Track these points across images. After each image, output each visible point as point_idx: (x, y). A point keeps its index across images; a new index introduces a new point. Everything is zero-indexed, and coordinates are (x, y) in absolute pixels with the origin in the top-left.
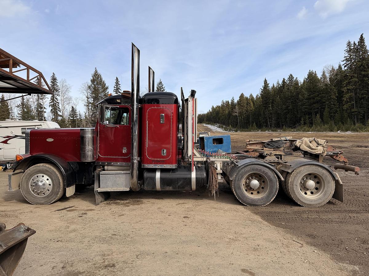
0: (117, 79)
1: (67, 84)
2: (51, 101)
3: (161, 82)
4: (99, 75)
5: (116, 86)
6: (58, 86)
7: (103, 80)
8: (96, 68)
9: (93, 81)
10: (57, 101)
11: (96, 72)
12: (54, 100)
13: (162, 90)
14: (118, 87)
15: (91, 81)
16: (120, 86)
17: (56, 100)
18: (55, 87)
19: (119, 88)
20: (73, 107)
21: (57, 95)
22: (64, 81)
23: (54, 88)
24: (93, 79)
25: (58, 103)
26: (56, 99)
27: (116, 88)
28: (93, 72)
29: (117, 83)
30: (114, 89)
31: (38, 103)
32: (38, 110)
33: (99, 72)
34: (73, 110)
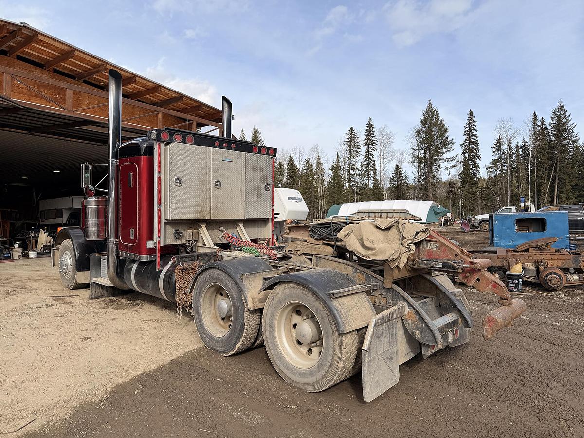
0: (471, 112)
1: (388, 131)
2: (365, 159)
3: (562, 107)
4: (435, 110)
5: (468, 126)
6: (375, 137)
7: (440, 118)
8: (429, 101)
9: (424, 122)
10: (372, 159)
11: (430, 106)
12: (368, 157)
13: (564, 120)
14: (472, 126)
15: (422, 122)
16: (476, 124)
17: (371, 157)
18: (371, 138)
19: (473, 128)
20: (397, 166)
21: (373, 150)
22: (385, 128)
23: (370, 140)
24: (425, 118)
25: (374, 161)
26: (372, 155)
27: (468, 129)
28: (424, 108)
29: (470, 120)
30: (464, 130)
31: (350, 163)
32: (349, 172)
33: (435, 106)
34: (398, 170)
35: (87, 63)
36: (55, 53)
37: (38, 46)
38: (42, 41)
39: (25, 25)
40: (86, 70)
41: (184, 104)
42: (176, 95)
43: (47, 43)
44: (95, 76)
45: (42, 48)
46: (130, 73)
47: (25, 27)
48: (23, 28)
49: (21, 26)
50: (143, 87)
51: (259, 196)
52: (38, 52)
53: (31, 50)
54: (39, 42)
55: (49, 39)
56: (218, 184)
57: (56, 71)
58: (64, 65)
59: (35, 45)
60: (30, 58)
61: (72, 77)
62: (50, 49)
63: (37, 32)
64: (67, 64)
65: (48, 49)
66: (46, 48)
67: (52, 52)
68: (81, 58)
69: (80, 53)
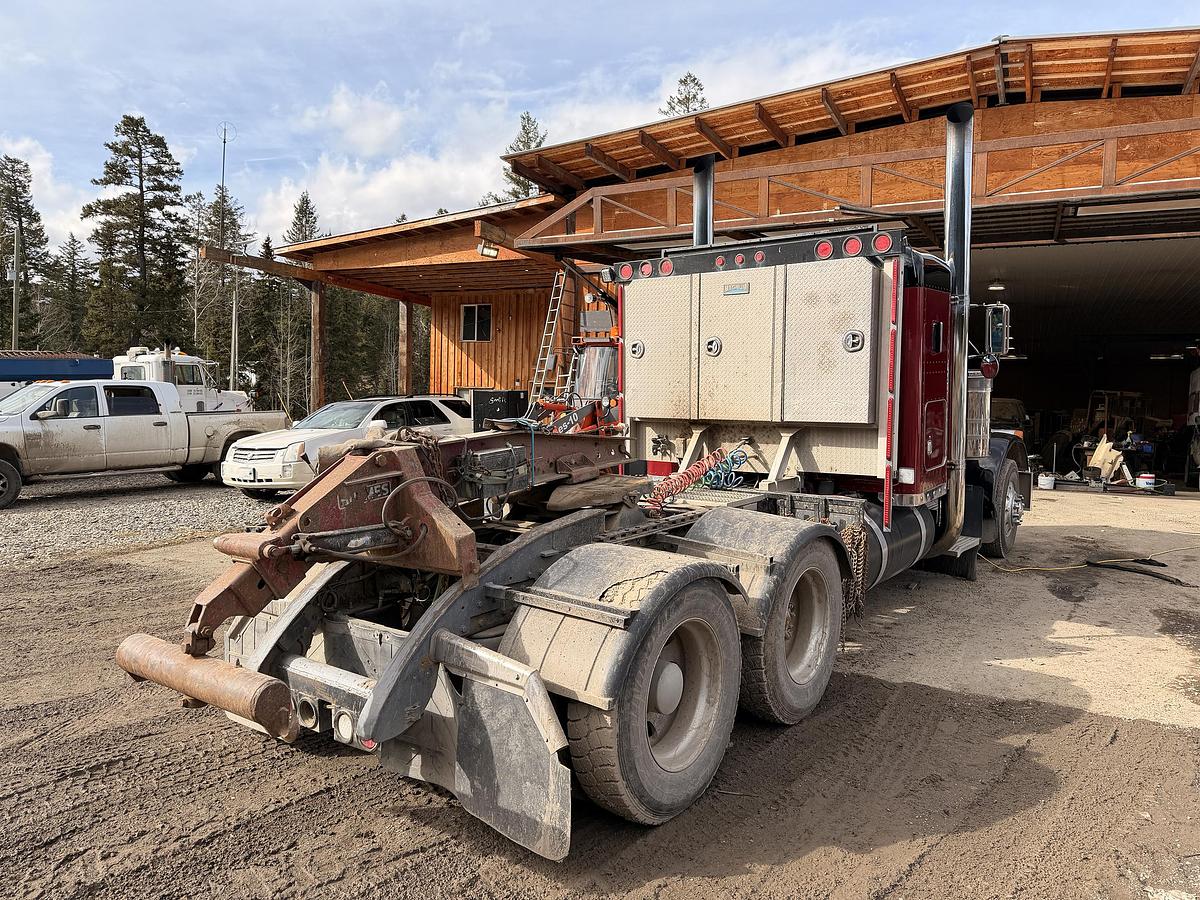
36: (1094, 60)
37: (1057, 62)
43: (1065, 51)
45: (1063, 62)
47: (1005, 42)
48: (1002, 46)
49: (996, 46)
51: (826, 365)
52: (1072, 72)
53: (1055, 75)
54: (1050, 55)
55: (1057, 43)
56: (714, 348)
57: (1129, 92)
58: (1139, 74)
59: (1050, 63)
60: (1073, 88)
61: (1175, 90)
62: (1083, 58)
63: (1029, 42)
64: (1139, 69)
65: (1076, 58)
66: (1071, 58)
67: (1088, 61)
68: (1150, 47)
69: (1134, 39)
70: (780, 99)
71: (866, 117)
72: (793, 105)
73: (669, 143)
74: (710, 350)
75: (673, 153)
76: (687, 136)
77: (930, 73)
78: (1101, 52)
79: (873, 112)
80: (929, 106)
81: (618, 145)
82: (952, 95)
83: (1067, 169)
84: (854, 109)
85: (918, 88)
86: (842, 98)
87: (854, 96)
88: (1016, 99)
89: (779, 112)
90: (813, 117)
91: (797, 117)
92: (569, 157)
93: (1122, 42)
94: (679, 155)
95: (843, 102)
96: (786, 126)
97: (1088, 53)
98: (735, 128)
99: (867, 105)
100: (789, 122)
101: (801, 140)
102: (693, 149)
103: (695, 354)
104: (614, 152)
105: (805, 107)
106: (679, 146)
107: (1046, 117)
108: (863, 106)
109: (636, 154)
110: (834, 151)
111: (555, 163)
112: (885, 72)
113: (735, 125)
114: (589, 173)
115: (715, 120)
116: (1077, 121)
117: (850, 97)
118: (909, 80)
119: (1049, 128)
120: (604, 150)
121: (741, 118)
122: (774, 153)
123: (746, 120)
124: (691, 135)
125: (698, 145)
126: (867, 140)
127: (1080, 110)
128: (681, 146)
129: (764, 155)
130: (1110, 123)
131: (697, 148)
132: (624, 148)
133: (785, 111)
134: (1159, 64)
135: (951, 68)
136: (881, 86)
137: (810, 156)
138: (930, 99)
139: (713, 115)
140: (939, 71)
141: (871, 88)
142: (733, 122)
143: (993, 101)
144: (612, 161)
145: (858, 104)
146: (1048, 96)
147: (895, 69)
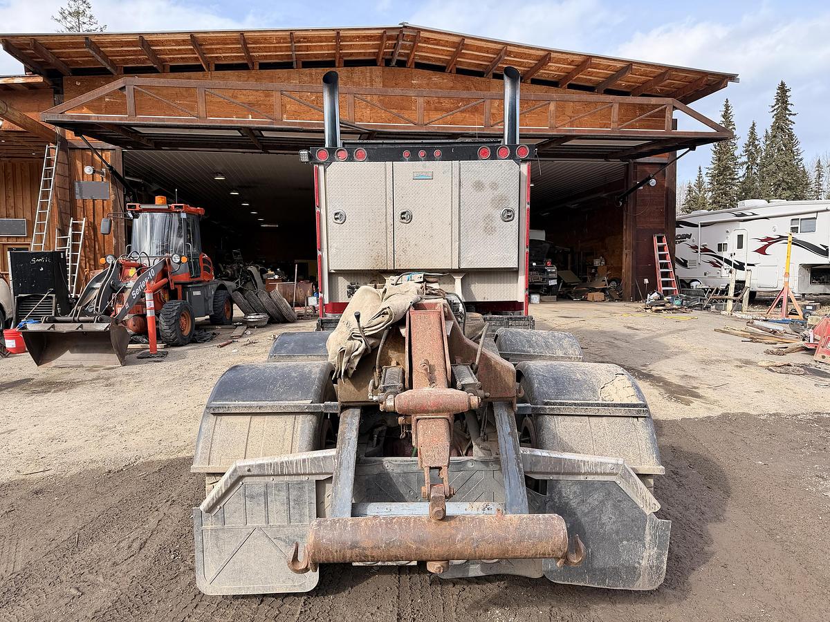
35: (487, 50)
36: (448, 49)
37: (429, 46)
38: (428, 38)
39: (405, 25)
40: (491, 60)
41: (641, 75)
42: (621, 65)
43: (435, 40)
44: (500, 65)
45: (433, 46)
46: (542, 50)
47: (405, 27)
48: (404, 29)
49: (401, 28)
50: (570, 64)
51: (489, 230)
52: (434, 53)
53: (425, 53)
54: (427, 40)
55: (433, 34)
56: (406, 217)
57: (460, 71)
58: (466, 61)
59: (426, 45)
60: (430, 63)
61: (480, 74)
62: (442, 46)
63: (419, 30)
64: (467, 59)
65: (439, 46)
66: (437, 45)
67: (445, 48)
68: (478, 47)
69: (473, 41)
70: (258, 34)
71: (309, 58)
72: (265, 40)
73: (161, 50)
74: (403, 218)
75: (160, 59)
76: (177, 48)
77: (358, 37)
78: (453, 45)
79: (315, 55)
80: (350, 58)
81: (114, 44)
82: (365, 54)
83: (431, 113)
84: (304, 51)
85: (348, 45)
86: (299, 42)
87: (307, 42)
88: (401, 64)
89: (253, 43)
90: (276, 52)
91: (264, 49)
92: (64, 46)
93: (467, 41)
94: (164, 60)
95: (299, 44)
96: (253, 54)
97: (446, 44)
98: (217, 49)
99: (313, 50)
100: (258, 52)
101: (264, 66)
102: (178, 58)
103: (390, 221)
104: (109, 49)
105: (273, 44)
106: (167, 54)
107: (419, 79)
108: (310, 50)
109: (128, 54)
110: (289, 78)
111: (48, 49)
112: (333, 30)
113: (218, 46)
114: (77, 62)
115: (205, 39)
116: (435, 84)
117: (305, 42)
118: (345, 38)
119: (420, 86)
120: (99, 45)
121: (224, 41)
122: (243, 73)
123: (228, 44)
124: (180, 47)
125: (183, 56)
126: (311, 74)
127: (436, 78)
128: (169, 55)
129: (236, 73)
130: (452, 88)
131: (181, 58)
132: (119, 47)
133: (258, 43)
134: (477, 58)
135: (372, 37)
136: (327, 39)
137: (271, 79)
138: (351, 54)
139: (205, 35)
140: (364, 37)
141: (320, 39)
142: (218, 44)
143: (388, 63)
144: (105, 56)
145: (308, 48)
146: (419, 66)
147: (340, 30)
